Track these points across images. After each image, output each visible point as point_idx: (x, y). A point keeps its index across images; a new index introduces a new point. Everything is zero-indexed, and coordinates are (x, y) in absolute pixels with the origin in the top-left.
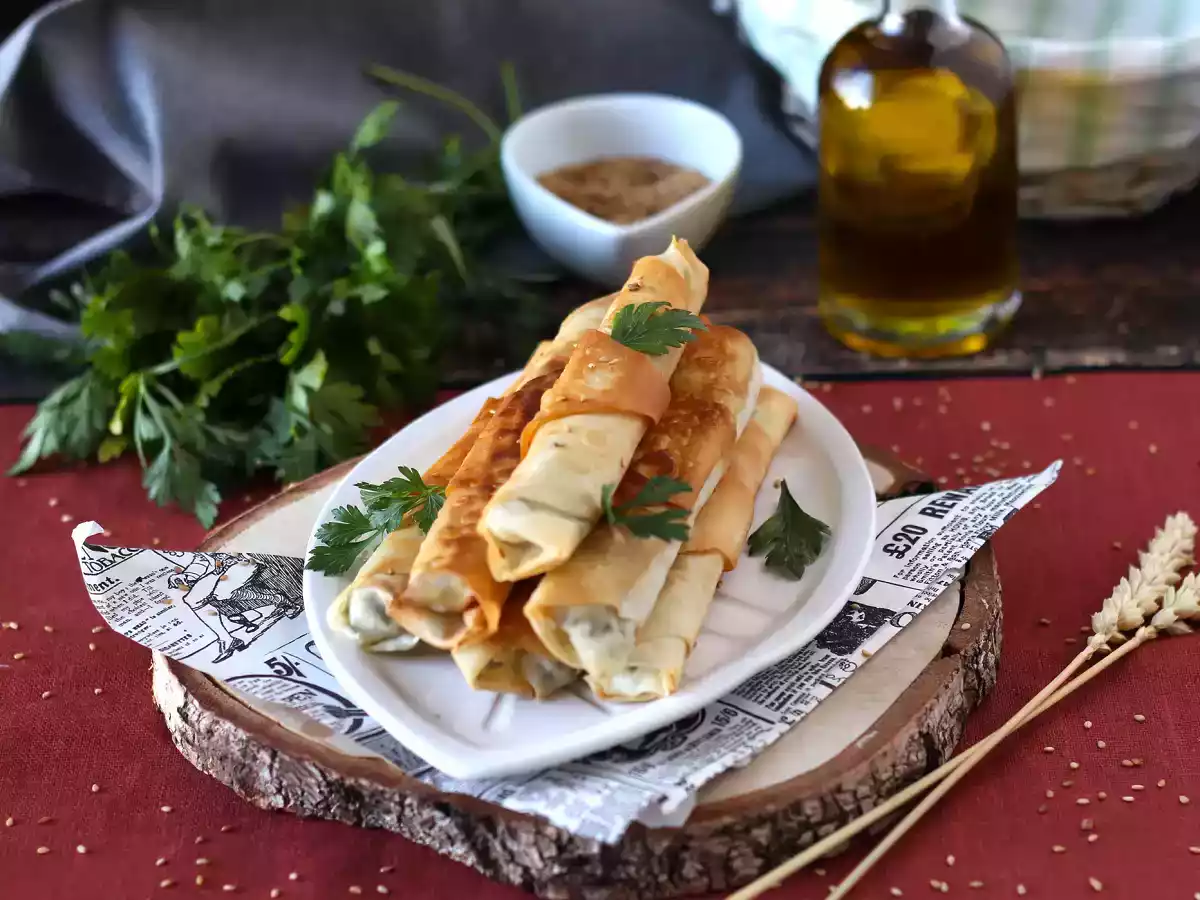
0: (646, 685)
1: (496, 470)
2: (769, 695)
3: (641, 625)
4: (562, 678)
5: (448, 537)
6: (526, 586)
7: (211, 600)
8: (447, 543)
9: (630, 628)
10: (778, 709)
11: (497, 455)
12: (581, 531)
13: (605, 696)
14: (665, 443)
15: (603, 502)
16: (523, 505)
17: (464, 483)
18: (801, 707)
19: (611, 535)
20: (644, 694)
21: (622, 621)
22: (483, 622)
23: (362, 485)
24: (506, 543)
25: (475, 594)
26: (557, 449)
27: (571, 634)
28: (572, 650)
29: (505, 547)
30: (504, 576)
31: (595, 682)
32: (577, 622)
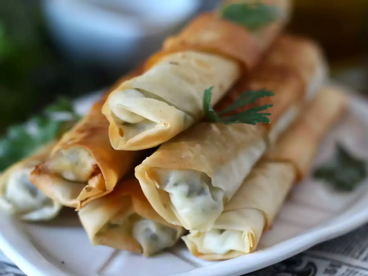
0: (232, 243)
3: (230, 197)
4: (165, 240)
12: (185, 120)
15: (206, 105)
16: (139, 94)
20: (231, 252)
21: (213, 189)
22: (102, 186)
24: (126, 124)
25: (98, 164)
26: (172, 66)
27: (172, 194)
28: (173, 209)
29: (124, 129)
30: (119, 146)
31: (192, 243)
32: (176, 185)
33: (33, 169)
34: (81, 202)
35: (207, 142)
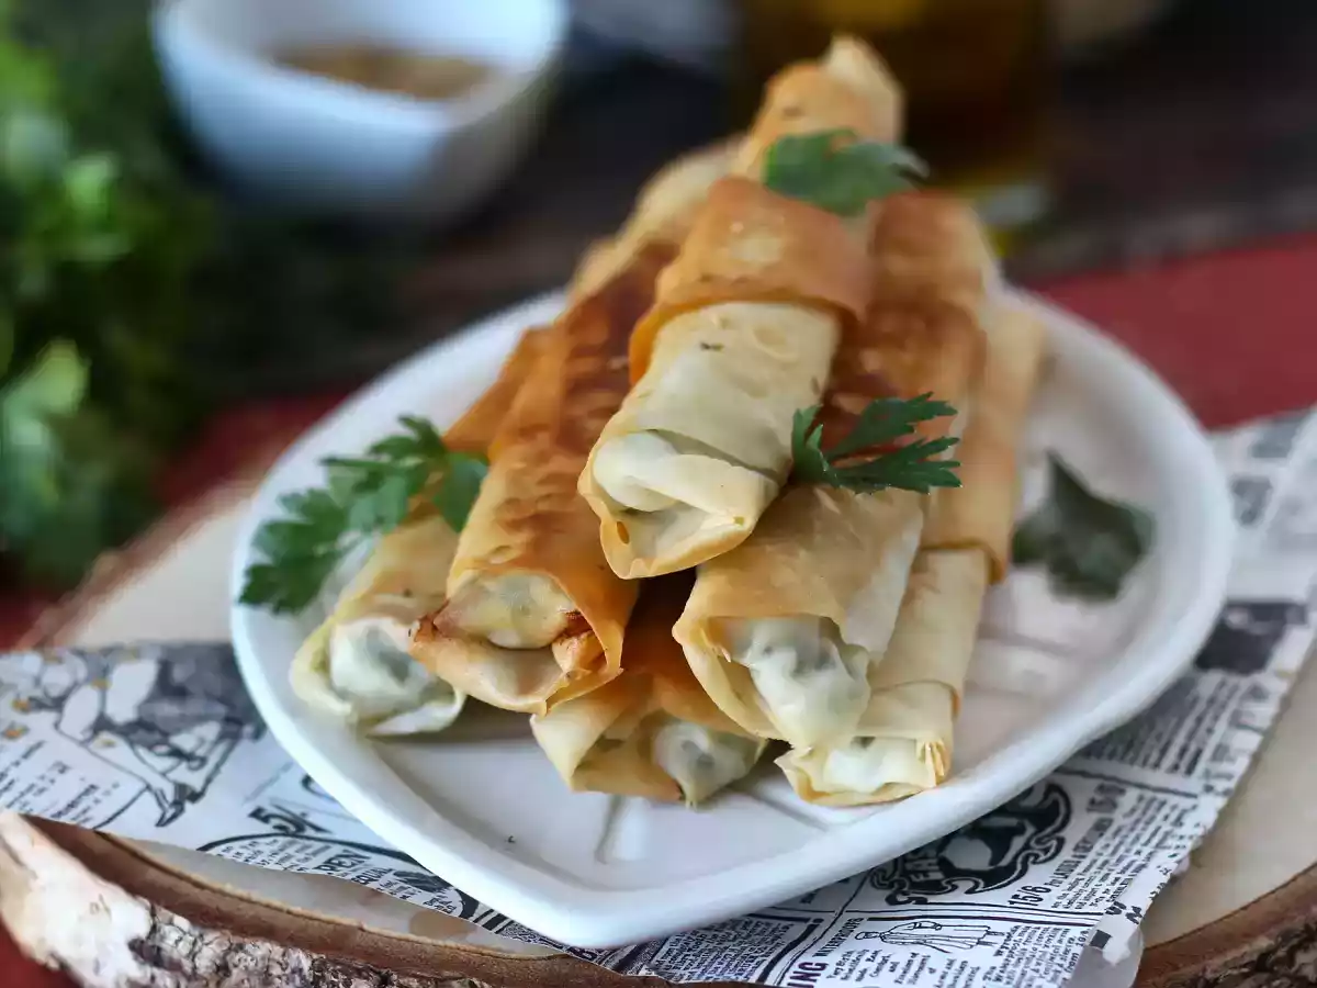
0: (894, 767)
1: (579, 410)
2: (1163, 752)
3: (878, 659)
4: (730, 765)
5: (510, 516)
6: (675, 587)
7: (102, 724)
8: (514, 526)
9: (861, 662)
10: (1190, 770)
11: (576, 388)
12: (767, 488)
13: (812, 795)
14: (872, 361)
16: (660, 443)
17: (526, 432)
18: (1225, 767)
19: (813, 502)
20: (888, 786)
21: (847, 650)
23: (331, 462)
24: (631, 512)
25: (580, 610)
26: (707, 353)
27: (758, 672)
28: (758, 702)
29: (628, 522)
30: (632, 569)
31: (798, 770)
32: (768, 650)
33: (416, 625)
34: (550, 702)
35: (818, 538)
